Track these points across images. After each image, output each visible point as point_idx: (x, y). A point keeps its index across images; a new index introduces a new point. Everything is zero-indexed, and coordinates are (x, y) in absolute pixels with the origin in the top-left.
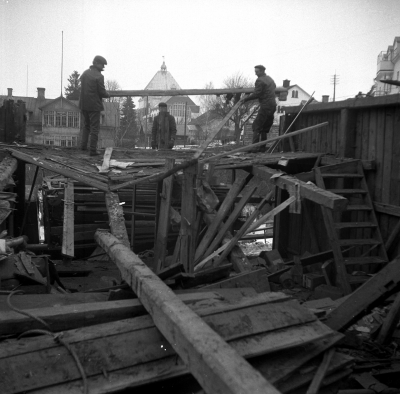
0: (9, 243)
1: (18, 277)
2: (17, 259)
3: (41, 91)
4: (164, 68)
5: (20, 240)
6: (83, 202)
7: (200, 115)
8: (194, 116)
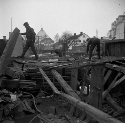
0: (18, 96)
1: (24, 111)
2: (23, 103)
3: (5, 37)
4: (42, 29)
5: (21, 95)
6: (33, 76)
7: (54, 43)
8: (52, 44)
